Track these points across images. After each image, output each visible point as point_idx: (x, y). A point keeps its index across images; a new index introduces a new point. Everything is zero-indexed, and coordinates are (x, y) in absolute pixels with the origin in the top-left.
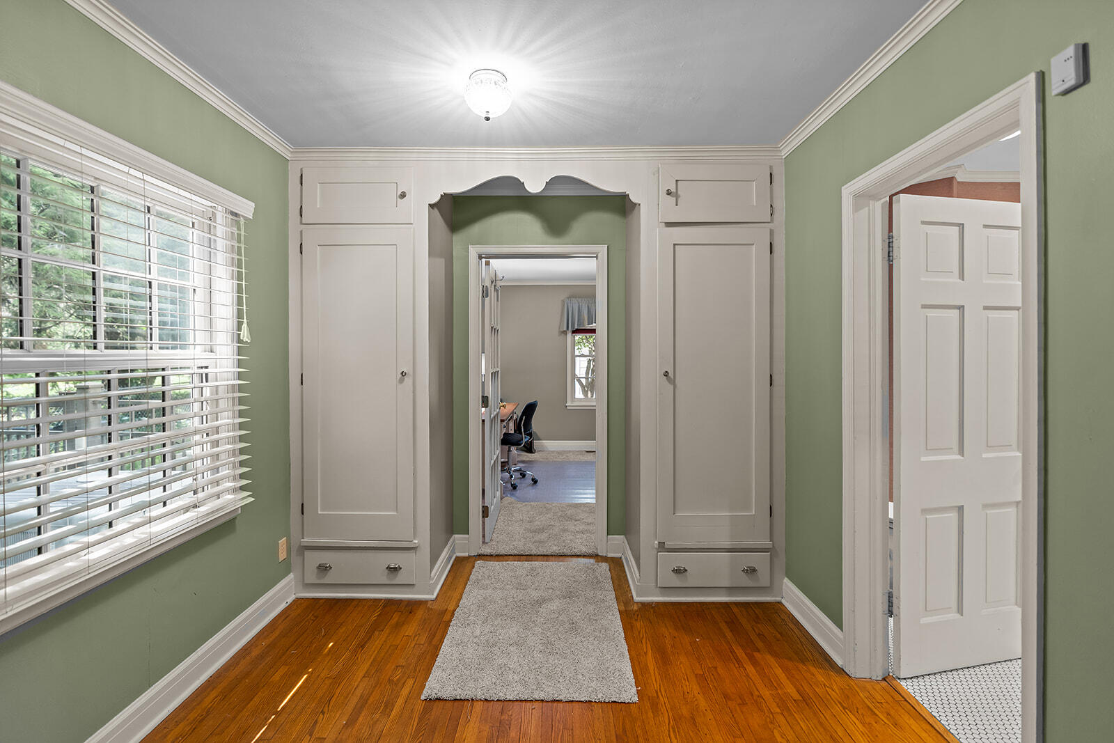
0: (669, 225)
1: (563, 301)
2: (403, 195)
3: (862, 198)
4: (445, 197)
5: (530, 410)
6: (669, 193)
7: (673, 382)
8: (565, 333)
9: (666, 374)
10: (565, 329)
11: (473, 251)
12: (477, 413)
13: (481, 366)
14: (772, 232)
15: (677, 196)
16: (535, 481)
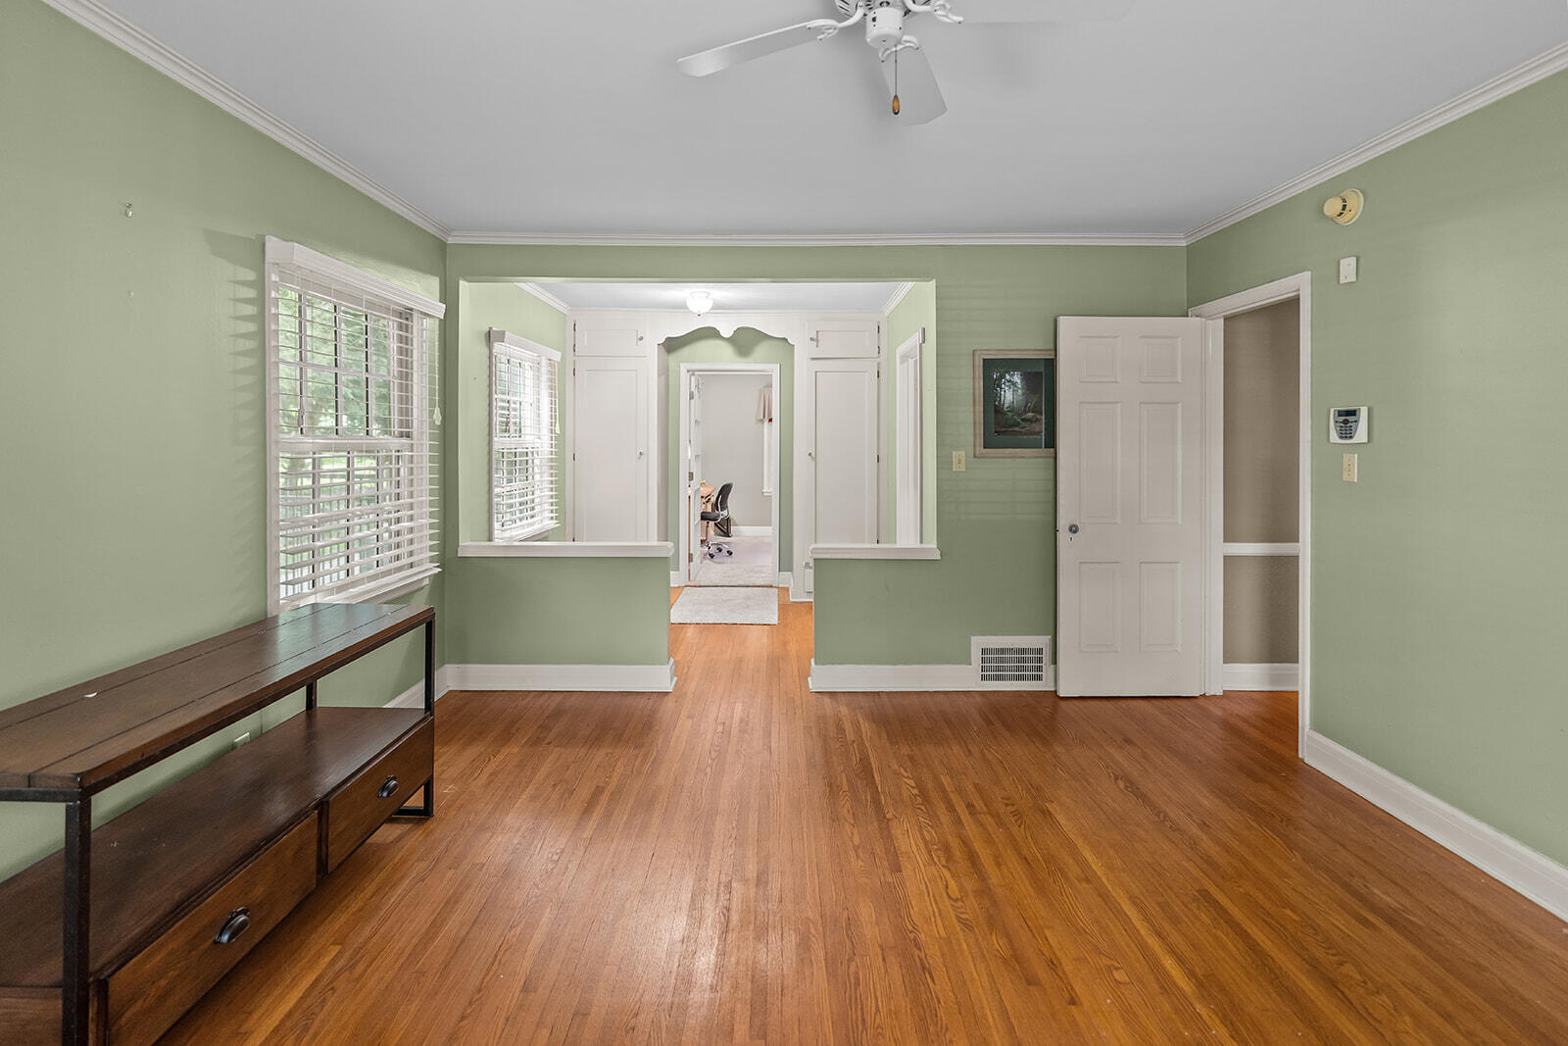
0: (813, 359)
1: (760, 391)
2: (641, 339)
3: (905, 358)
4: (668, 339)
5: (725, 490)
6: (812, 339)
7: (815, 459)
8: (762, 421)
9: (810, 454)
10: (762, 417)
11: (684, 367)
12: (686, 490)
13: (687, 453)
14: (879, 364)
15: (818, 341)
16: (730, 553)
